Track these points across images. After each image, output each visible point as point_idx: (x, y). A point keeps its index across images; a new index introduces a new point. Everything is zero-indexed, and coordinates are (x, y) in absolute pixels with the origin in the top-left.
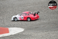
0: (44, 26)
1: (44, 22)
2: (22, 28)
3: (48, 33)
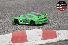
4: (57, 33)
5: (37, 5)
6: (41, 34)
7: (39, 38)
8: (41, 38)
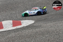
0: (52, 17)
1: (52, 14)
2: (32, 20)
3: (56, 23)
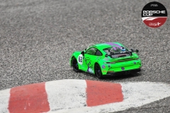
4: (122, 89)
5: (74, 19)
6: (84, 91)
7: (79, 103)
8: (84, 100)
